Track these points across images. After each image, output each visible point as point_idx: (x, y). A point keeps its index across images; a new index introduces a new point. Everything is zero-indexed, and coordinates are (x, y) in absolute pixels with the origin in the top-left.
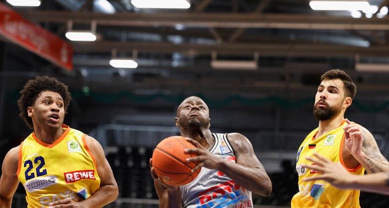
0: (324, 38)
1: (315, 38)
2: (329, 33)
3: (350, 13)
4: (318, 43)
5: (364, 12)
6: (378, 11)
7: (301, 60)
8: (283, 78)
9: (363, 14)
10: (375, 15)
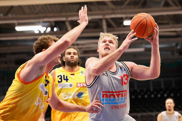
0: (23, 43)
1: (19, 44)
2: (25, 41)
3: (34, 31)
4: (21, 45)
5: (40, 30)
6: (46, 30)
7: (14, 54)
8: (6, 63)
9: (40, 32)
10: (45, 32)
